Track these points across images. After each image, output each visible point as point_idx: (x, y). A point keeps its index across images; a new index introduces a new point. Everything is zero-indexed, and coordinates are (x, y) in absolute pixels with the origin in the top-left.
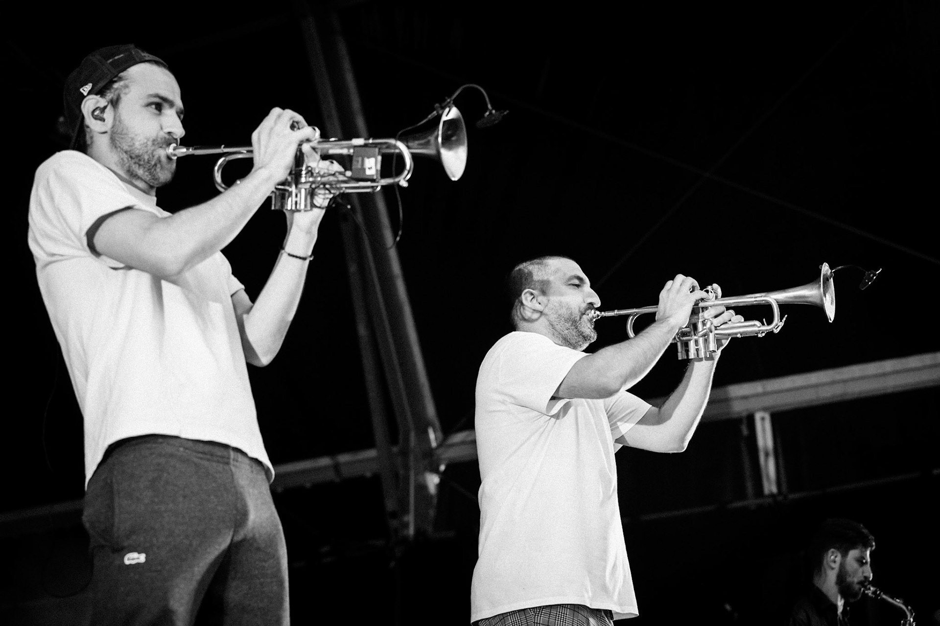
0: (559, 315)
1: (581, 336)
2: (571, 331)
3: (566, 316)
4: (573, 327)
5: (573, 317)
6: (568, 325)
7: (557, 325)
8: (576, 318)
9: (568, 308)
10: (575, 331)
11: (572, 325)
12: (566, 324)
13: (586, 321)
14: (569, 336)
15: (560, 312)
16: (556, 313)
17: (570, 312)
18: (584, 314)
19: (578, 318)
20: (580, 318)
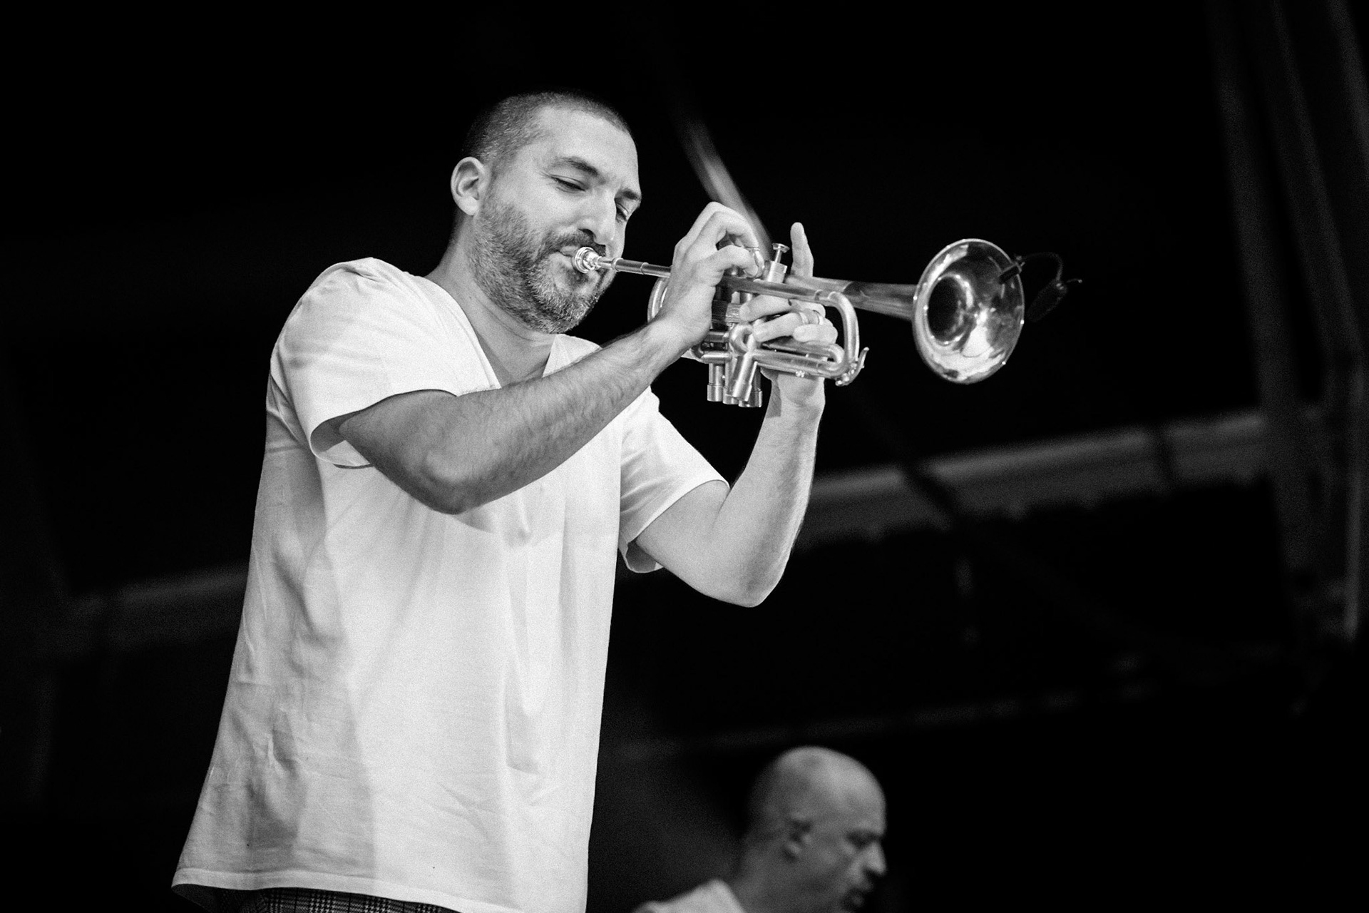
0: (498, 236)
1: (531, 300)
2: (512, 279)
3: (510, 244)
4: (517, 273)
5: (524, 249)
6: (508, 264)
7: (488, 256)
8: (529, 255)
9: (521, 224)
10: (519, 283)
11: (515, 269)
12: (505, 260)
13: (555, 267)
14: (504, 288)
15: (500, 230)
16: (494, 225)
17: (519, 236)
18: (558, 251)
19: (534, 256)
20: (542, 257)
